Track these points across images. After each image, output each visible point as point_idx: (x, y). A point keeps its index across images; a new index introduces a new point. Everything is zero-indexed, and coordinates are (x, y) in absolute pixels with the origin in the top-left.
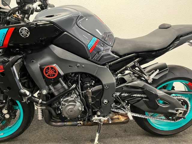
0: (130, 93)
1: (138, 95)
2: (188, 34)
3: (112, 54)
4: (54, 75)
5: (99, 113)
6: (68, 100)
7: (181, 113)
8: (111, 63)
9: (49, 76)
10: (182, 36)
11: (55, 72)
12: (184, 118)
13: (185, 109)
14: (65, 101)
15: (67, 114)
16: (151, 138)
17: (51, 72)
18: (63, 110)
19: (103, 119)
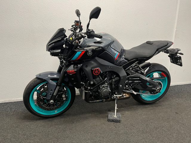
0: (132, 80)
1: (137, 81)
2: (162, 48)
3: (125, 60)
4: (98, 73)
5: (116, 93)
6: (104, 86)
7: (158, 89)
8: (124, 65)
9: (95, 74)
10: (159, 49)
11: (99, 72)
12: (160, 92)
13: (160, 87)
14: (102, 87)
15: (103, 94)
16: (142, 106)
17: (96, 72)
18: (101, 92)
19: (118, 96)
